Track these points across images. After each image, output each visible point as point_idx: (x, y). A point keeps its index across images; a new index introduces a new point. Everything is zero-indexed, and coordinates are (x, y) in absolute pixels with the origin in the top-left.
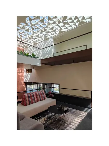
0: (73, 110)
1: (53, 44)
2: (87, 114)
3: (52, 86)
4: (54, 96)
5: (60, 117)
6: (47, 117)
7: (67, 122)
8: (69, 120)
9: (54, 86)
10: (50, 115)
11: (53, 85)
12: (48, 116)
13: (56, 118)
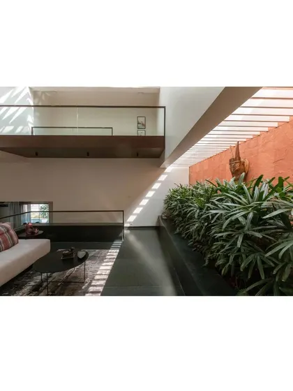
0: (92, 253)
1: (32, 104)
2: (118, 251)
3: (26, 208)
4: (41, 232)
5: (67, 274)
6: (28, 288)
7: (87, 280)
8: (90, 274)
9: (29, 208)
10: (38, 281)
11: (26, 206)
12: (32, 283)
13: (57, 282)
